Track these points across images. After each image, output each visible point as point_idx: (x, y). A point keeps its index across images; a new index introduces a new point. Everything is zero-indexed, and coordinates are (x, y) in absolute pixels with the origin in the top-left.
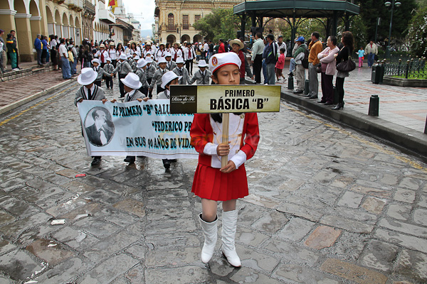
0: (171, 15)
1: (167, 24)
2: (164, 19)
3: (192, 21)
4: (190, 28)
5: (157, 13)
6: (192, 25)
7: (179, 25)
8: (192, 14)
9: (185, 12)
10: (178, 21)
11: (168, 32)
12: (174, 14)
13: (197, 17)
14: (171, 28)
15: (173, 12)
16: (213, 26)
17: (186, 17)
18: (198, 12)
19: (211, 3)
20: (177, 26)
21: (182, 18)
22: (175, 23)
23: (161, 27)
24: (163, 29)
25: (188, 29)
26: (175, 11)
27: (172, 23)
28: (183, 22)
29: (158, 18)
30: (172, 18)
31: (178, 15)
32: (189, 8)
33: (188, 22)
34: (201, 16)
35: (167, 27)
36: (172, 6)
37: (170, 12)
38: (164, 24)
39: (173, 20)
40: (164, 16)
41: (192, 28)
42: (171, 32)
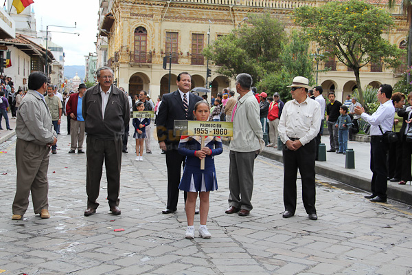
0: (140, 31)
1: (132, 49)
2: (126, 37)
3: (185, 46)
4: (181, 61)
5: (108, 26)
6: (185, 54)
7: (158, 52)
8: (186, 30)
9: (172, 26)
10: (156, 43)
11: (132, 66)
12: (148, 28)
13: (197, 37)
14: (141, 58)
15: (146, 23)
16: (254, 53)
17: (172, 36)
18: (199, 27)
20: (152, 54)
21: (164, 37)
22: (149, 49)
23: (116, 55)
24: (122, 59)
25: (176, 62)
26: (151, 22)
27: (143, 49)
28: (167, 48)
29: (106, 38)
30: (143, 38)
31: (157, 31)
32: (181, 18)
33: (177, 48)
34: (206, 37)
35: (130, 54)
36: (143, 11)
37: (140, 24)
38: (124, 49)
39: (146, 41)
40: (126, 30)
41: (186, 60)
42: (139, 66)
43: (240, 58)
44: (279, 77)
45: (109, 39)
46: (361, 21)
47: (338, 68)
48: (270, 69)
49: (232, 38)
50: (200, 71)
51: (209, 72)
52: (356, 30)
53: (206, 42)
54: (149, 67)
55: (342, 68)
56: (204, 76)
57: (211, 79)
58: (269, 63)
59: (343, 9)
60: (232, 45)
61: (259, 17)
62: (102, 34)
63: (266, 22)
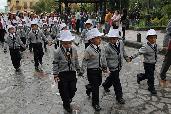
0: (17, 2)
1: (16, 6)
2: (14, 3)
3: (28, 5)
4: (28, 8)
6: (29, 7)
7: (22, 6)
8: (28, 1)
10: (21, 4)
11: (16, 10)
12: (19, 1)
13: (31, 3)
14: (18, 8)
17: (25, 2)
18: (31, 1)
20: (21, 7)
21: (23, 3)
22: (20, 6)
23: (12, 8)
24: (14, 8)
25: (27, 9)
27: (19, 6)
28: (24, 5)
29: (9, 3)
30: (18, 3)
31: (21, 2)
33: (26, 5)
34: (33, 3)
35: (16, 7)
38: (14, 6)
39: (19, 4)
40: (14, 1)
41: (29, 8)
42: (18, 10)
43: (38, 8)
54: (20, 10)
60: (36, 5)
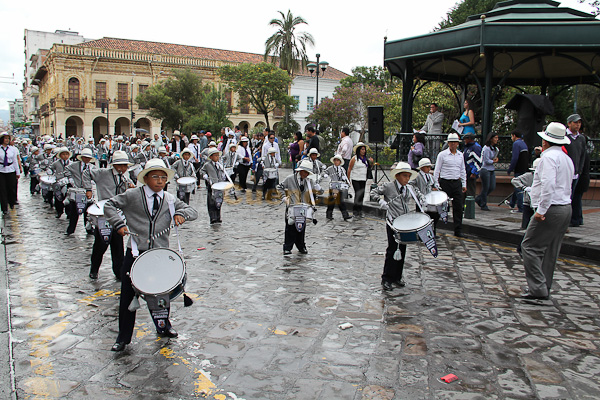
0: (74, 81)
1: (67, 97)
2: (61, 86)
3: (112, 94)
4: (110, 106)
5: (41, 77)
6: (112, 100)
7: (89, 98)
8: (112, 81)
9: (101, 77)
10: (87, 91)
11: (67, 110)
12: (80, 79)
13: (122, 86)
14: (75, 103)
15: (79, 75)
17: (101, 85)
18: (123, 79)
19: (146, 63)
20: (84, 101)
21: (94, 86)
22: (82, 96)
23: (52, 102)
24: (58, 104)
25: (106, 107)
26: (83, 74)
27: (76, 96)
28: (97, 95)
29: (37, 87)
30: (76, 87)
31: (88, 81)
32: (108, 70)
33: (105, 96)
34: (129, 86)
35: (66, 101)
36: (76, 65)
37: (73, 75)
38: (60, 96)
39: (78, 89)
40: (61, 81)
41: (113, 105)
42: (74, 111)
43: (168, 104)
44: (202, 119)
45: (40, 88)
46: (271, 78)
47: (251, 112)
48: (193, 112)
49: (160, 88)
50: (126, 114)
51: (133, 115)
52: (268, 85)
53: (129, 90)
54: (82, 111)
55: (253, 112)
56: (129, 118)
57: (135, 121)
58: (191, 107)
59: (256, 69)
60: (161, 93)
61: (181, 71)
62: (34, 83)
63: (188, 76)
